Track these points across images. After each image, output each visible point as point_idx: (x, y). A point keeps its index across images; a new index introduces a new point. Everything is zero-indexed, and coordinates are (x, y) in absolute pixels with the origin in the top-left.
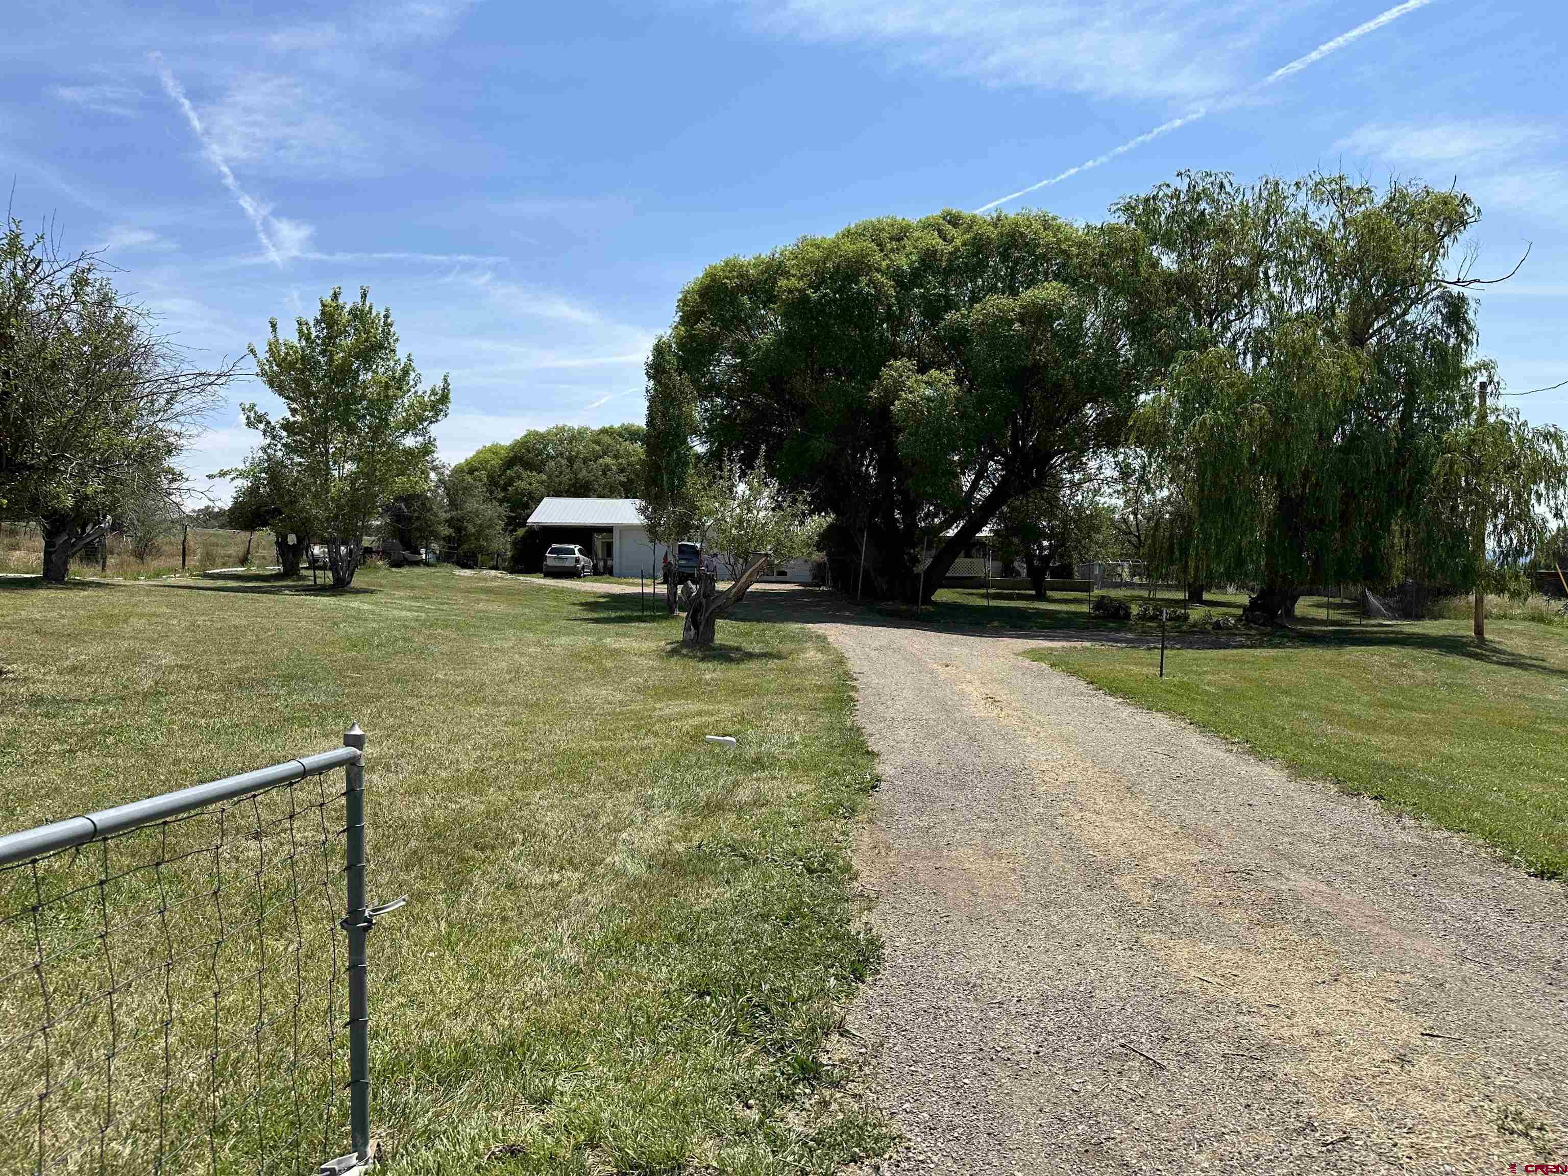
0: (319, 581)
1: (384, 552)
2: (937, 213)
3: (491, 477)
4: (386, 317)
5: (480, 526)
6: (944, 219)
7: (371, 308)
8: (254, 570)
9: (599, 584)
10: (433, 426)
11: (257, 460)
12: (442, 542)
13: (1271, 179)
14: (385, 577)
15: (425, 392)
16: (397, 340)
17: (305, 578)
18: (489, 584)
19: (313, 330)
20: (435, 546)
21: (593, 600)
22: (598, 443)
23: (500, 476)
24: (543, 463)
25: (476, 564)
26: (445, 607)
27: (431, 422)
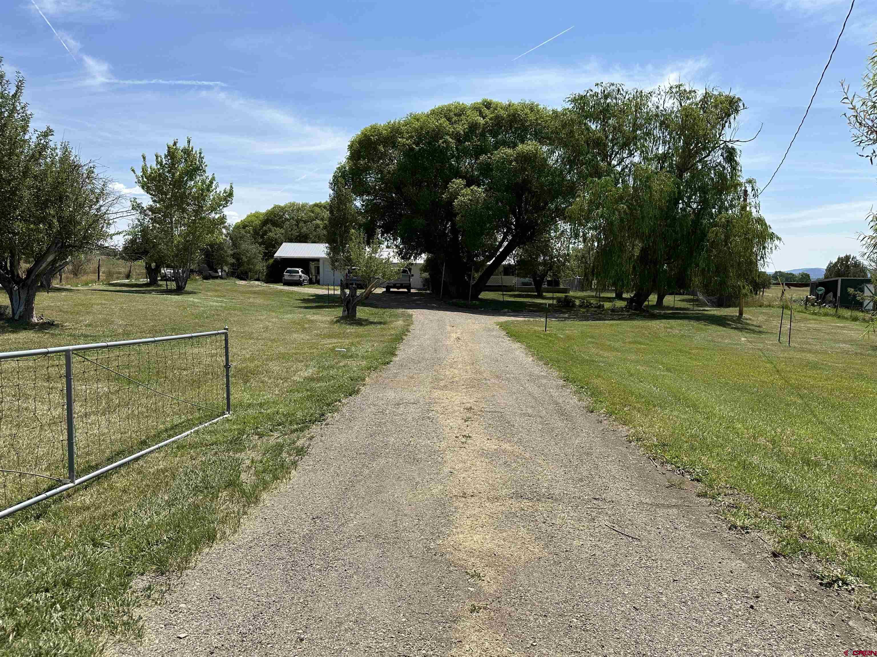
0: (169, 287)
1: (199, 271)
2: (480, 100)
3: (255, 230)
4: (200, 153)
5: (250, 257)
6: (483, 104)
7: (192, 149)
8: (134, 281)
9: (311, 289)
10: (225, 208)
11: (135, 225)
12: (229, 266)
13: (639, 90)
14: (200, 285)
15: (220, 192)
16: (206, 166)
17: (161, 286)
18: (255, 289)
19: (164, 160)
20: (226, 268)
21: (307, 298)
22: (313, 212)
23: (260, 230)
24: (283, 222)
25: (248, 278)
26: (234, 301)
27: (224, 207)
